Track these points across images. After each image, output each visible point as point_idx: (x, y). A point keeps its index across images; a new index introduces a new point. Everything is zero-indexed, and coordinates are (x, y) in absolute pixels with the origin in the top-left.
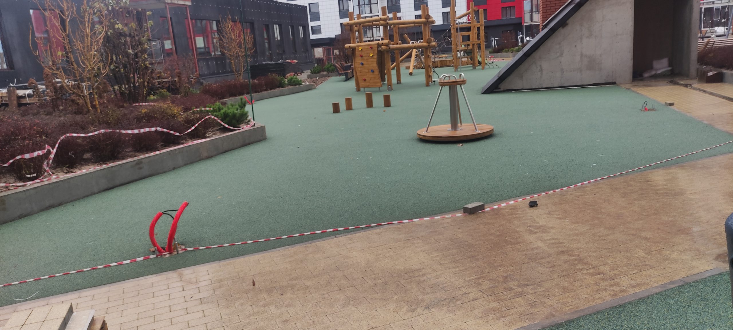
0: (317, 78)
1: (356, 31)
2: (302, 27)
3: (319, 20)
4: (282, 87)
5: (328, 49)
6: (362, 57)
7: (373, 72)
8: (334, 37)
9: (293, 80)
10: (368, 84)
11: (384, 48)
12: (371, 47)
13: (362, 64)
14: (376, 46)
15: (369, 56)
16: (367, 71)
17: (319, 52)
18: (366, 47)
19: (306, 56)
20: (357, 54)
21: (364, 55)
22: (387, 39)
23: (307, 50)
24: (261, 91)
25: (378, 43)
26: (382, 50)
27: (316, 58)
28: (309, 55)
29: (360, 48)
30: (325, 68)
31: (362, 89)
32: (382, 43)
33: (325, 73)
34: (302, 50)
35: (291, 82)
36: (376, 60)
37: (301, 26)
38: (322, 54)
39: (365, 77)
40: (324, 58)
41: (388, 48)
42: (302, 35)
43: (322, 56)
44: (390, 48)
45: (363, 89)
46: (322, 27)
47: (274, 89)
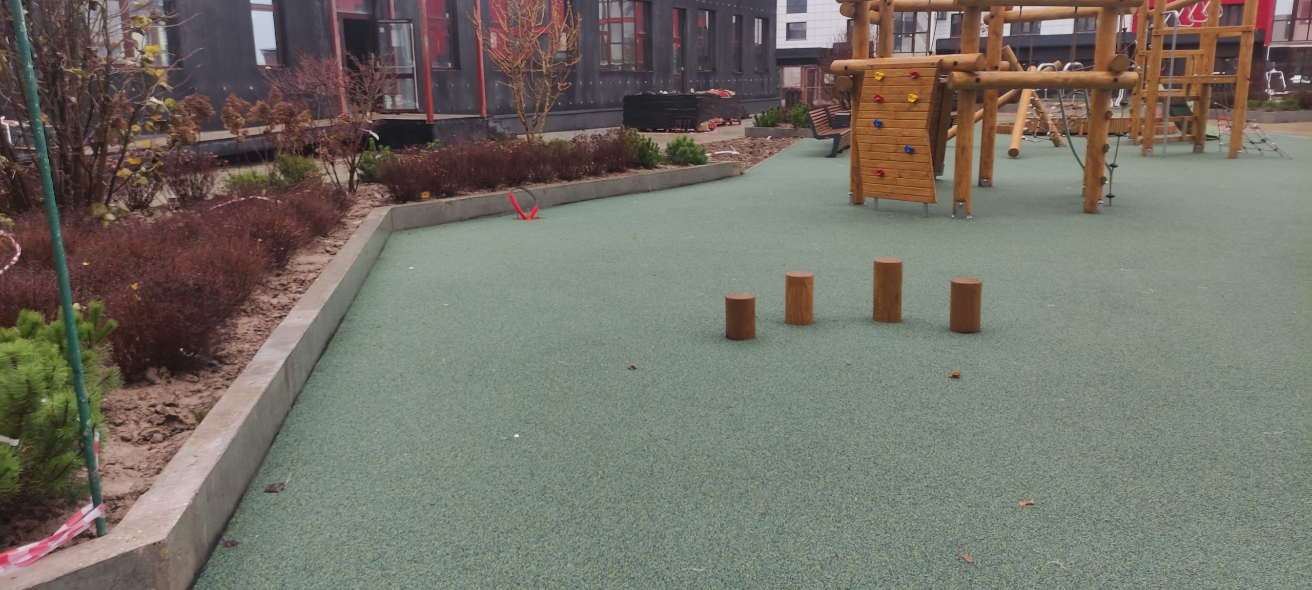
0: (767, 137)
1: (873, 22)
2: (760, 20)
3: (805, 11)
4: (649, 166)
5: (813, 71)
6: (880, 101)
7: (911, 152)
8: (830, 47)
9: (681, 148)
10: (889, 189)
11: (958, 80)
12: (914, 74)
13: (879, 125)
14: (933, 71)
15: (905, 101)
16: (892, 148)
17: (792, 76)
18: (898, 72)
19: (763, 84)
20: (867, 90)
21: (886, 98)
22: (972, 51)
23: (767, 71)
24: (579, 178)
25: (941, 61)
26: (950, 86)
27: (786, 89)
28: (769, 81)
29: (879, 75)
30: (790, 116)
31: (868, 200)
32: (956, 63)
33: (789, 126)
34: (756, 68)
35: (675, 152)
36: (925, 115)
37: (758, 18)
38: (799, 81)
39: (882, 165)
40: (803, 89)
41: (973, 79)
42: (758, 39)
43: (799, 85)
44: (978, 80)
45: (872, 199)
46: (809, 26)
47: (620, 171)
